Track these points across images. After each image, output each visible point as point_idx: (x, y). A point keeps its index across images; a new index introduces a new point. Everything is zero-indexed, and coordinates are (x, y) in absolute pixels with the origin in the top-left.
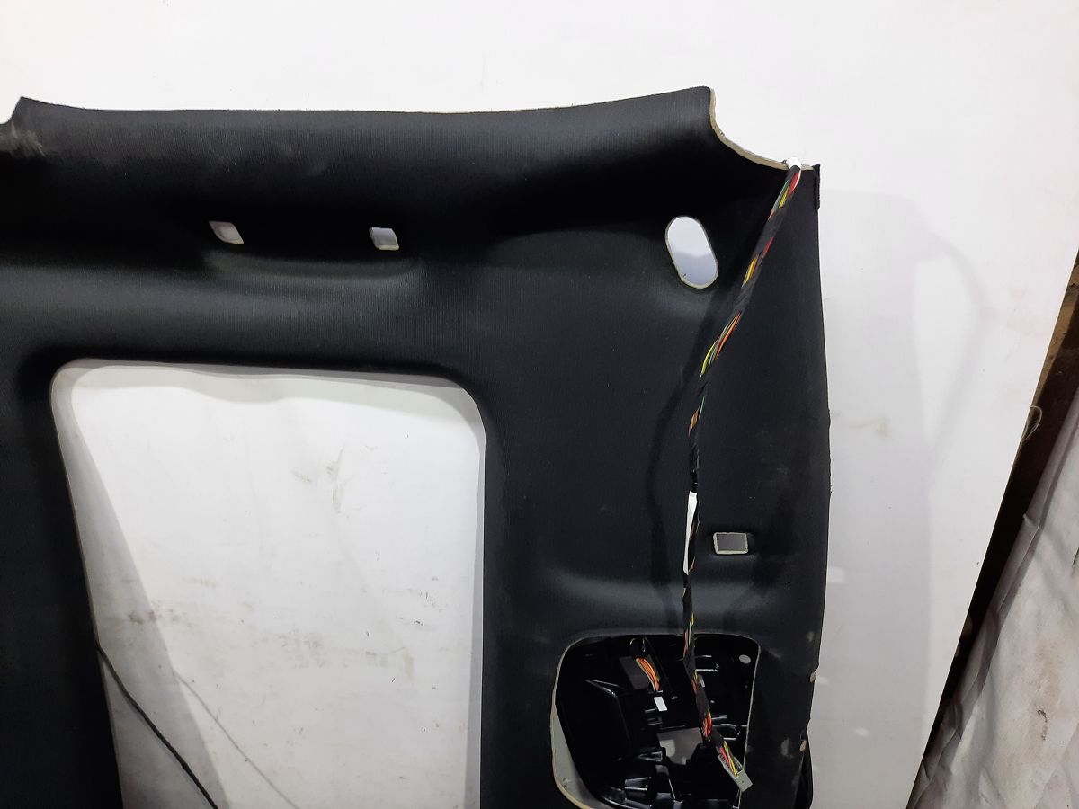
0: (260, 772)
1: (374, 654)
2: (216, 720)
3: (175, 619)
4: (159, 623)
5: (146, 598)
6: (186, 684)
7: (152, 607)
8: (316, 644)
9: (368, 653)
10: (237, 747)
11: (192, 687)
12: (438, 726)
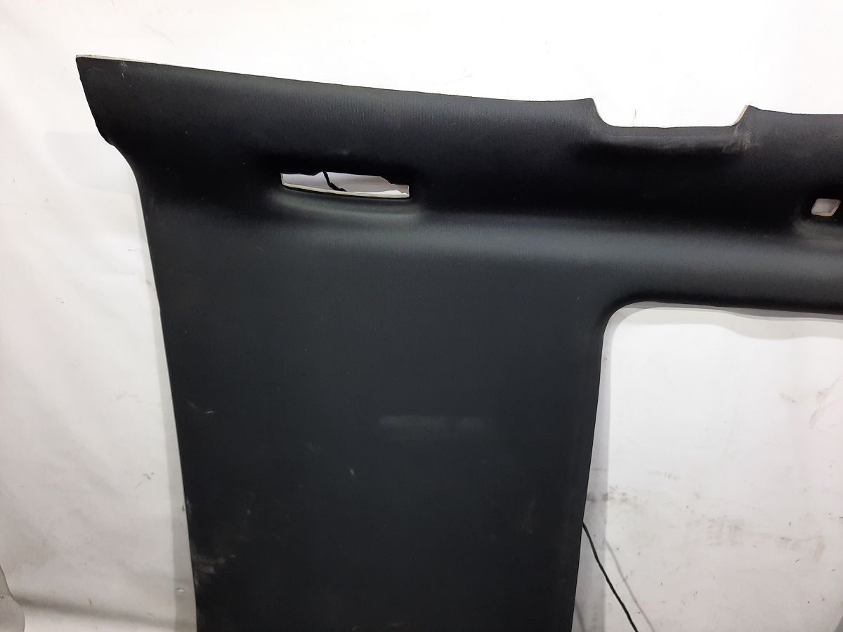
0: (649, 622)
1: (789, 540)
2: (624, 580)
3: (624, 501)
4: (609, 503)
5: (606, 484)
6: (610, 550)
7: (609, 490)
8: (737, 528)
9: (783, 538)
10: (636, 602)
11: (615, 553)
12: (823, 600)
